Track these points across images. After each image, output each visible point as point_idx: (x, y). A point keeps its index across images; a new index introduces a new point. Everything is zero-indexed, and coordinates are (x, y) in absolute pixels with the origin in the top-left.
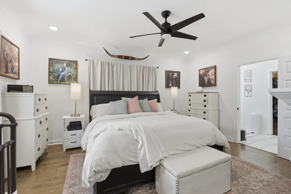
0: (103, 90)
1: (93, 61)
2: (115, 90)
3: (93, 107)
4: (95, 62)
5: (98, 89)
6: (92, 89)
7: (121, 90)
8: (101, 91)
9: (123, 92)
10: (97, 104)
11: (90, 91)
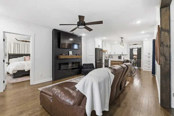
0: (15, 53)
1: (10, 42)
2: (20, 53)
3: (10, 59)
4: (11, 43)
5: (12, 53)
6: (9, 53)
7: (23, 53)
8: (14, 54)
9: (24, 54)
10: (12, 58)
11: (8, 54)
